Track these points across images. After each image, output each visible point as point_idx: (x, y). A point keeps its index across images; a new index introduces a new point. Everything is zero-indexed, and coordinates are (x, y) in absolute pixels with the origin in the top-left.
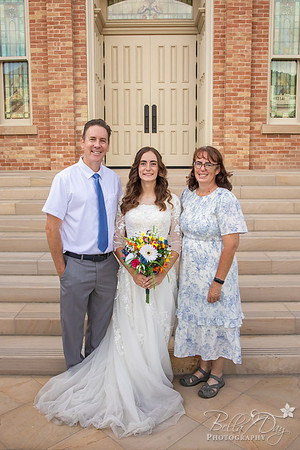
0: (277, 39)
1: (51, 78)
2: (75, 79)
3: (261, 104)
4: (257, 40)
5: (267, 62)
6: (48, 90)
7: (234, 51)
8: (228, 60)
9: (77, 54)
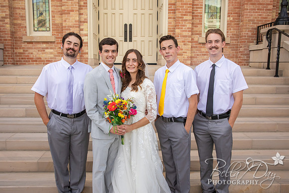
1: (64, 5)
2: (80, 6)
3: (199, 24)
6: (62, 13)
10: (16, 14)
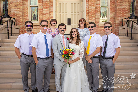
0: (102, 2)
1: (43, 11)
2: (50, 11)
3: (98, 18)
4: (97, 2)
5: (99, 7)
6: (43, 14)
7: (91, 5)
8: (90, 7)
9: (50, 5)
10: (25, 15)
